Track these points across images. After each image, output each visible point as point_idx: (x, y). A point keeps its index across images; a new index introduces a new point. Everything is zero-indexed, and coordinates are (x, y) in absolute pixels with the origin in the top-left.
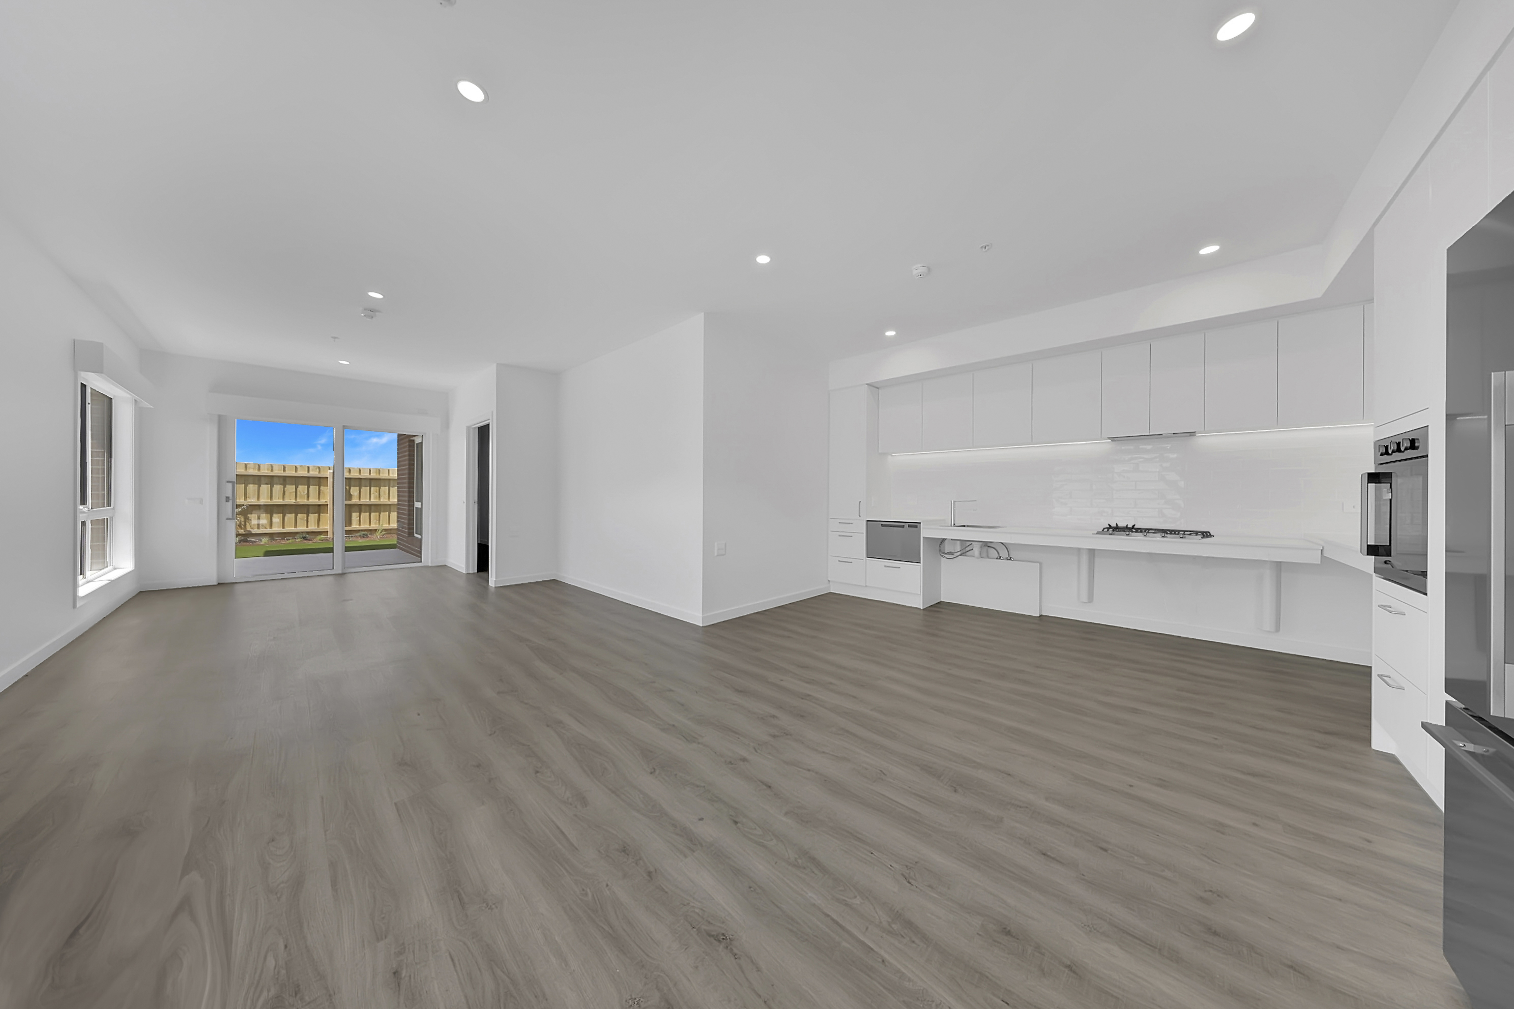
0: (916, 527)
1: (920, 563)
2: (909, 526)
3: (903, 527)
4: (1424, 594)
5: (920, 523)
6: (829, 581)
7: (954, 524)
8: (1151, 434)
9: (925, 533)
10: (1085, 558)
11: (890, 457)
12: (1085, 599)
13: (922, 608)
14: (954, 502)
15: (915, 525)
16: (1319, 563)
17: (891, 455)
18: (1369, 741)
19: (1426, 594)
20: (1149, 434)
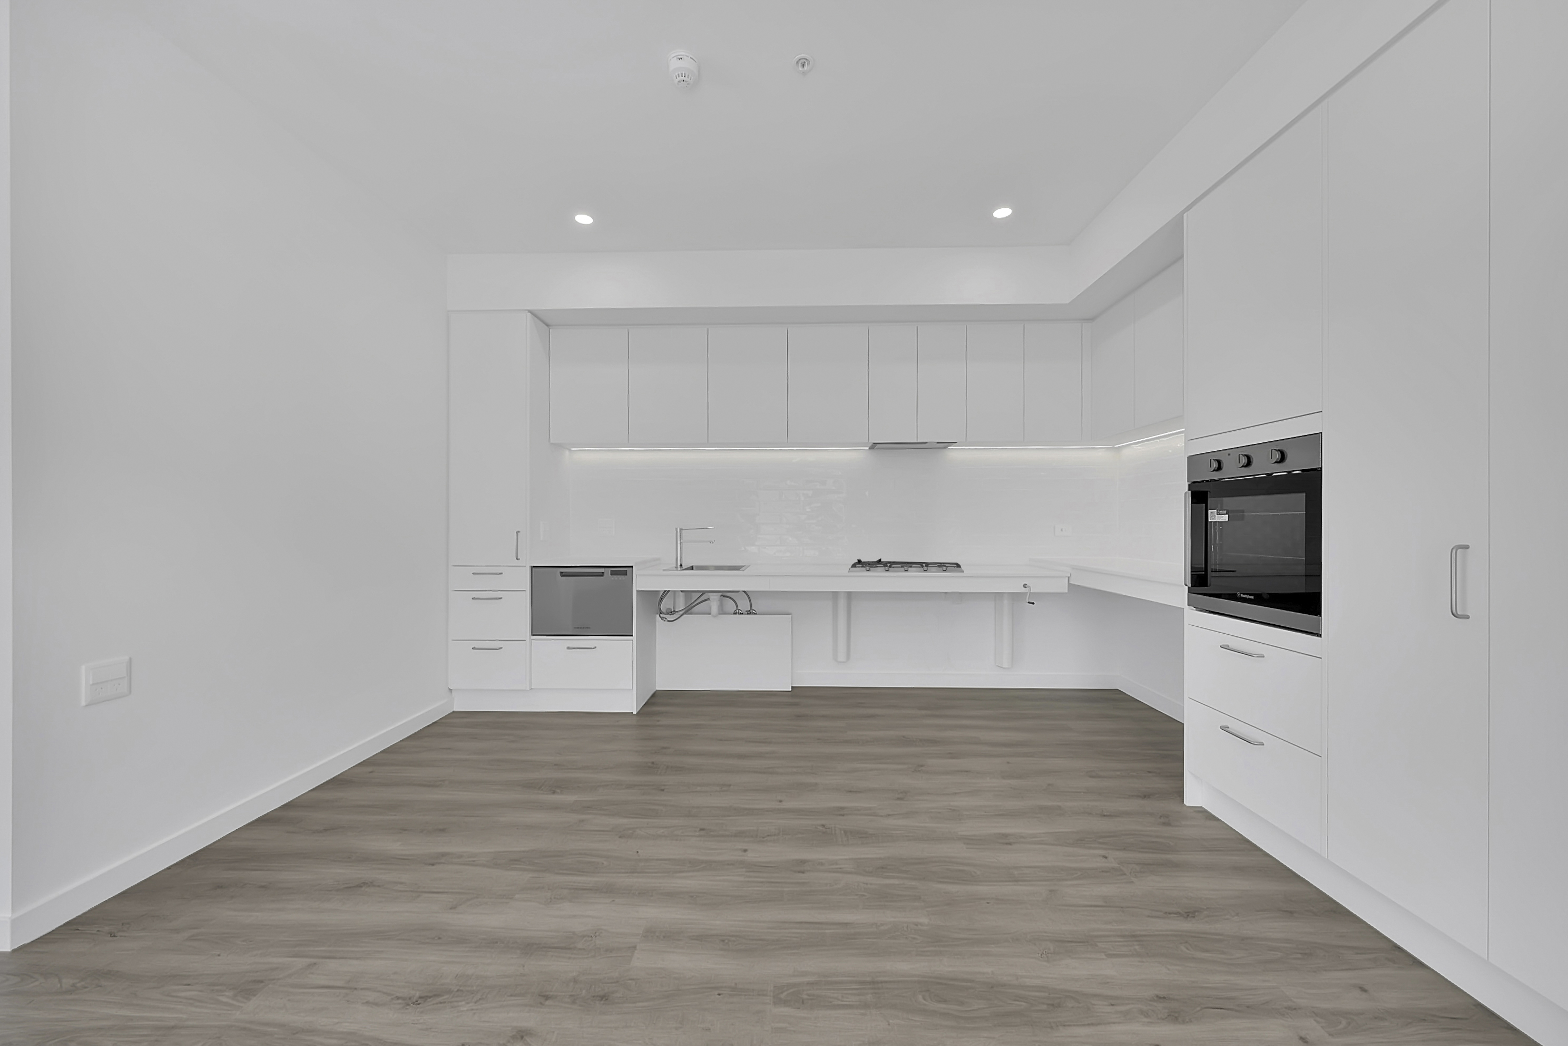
0: (625, 573)
1: (632, 636)
2: (613, 573)
3: (602, 574)
4: (1318, 636)
5: (632, 567)
6: (451, 690)
7: (681, 565)
8: (918, 441)
9: (641, 582)
10: (842, 603)
11: (567, 452)
12: (842, 657)
13: (635, 713)
14: (681, 529)
15: (622, 571)
16: (1067, 591)
17: (570, 450)
18: (1180, 793)
19: (1320, 636)
20: (916, 442)
